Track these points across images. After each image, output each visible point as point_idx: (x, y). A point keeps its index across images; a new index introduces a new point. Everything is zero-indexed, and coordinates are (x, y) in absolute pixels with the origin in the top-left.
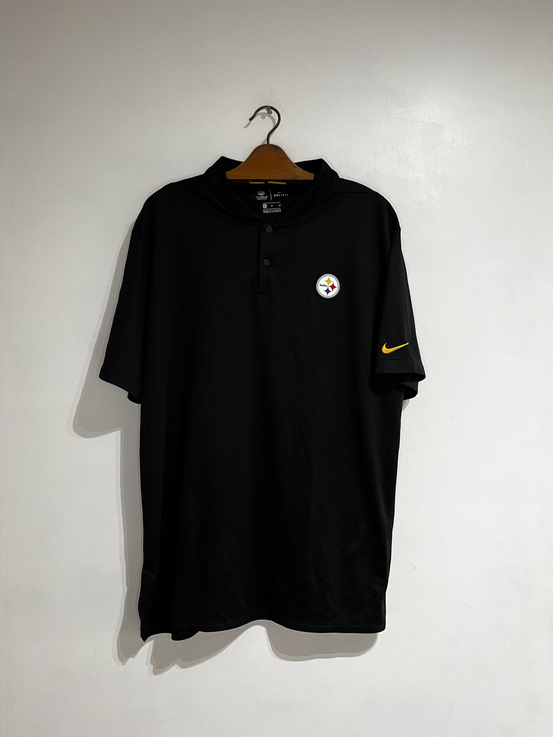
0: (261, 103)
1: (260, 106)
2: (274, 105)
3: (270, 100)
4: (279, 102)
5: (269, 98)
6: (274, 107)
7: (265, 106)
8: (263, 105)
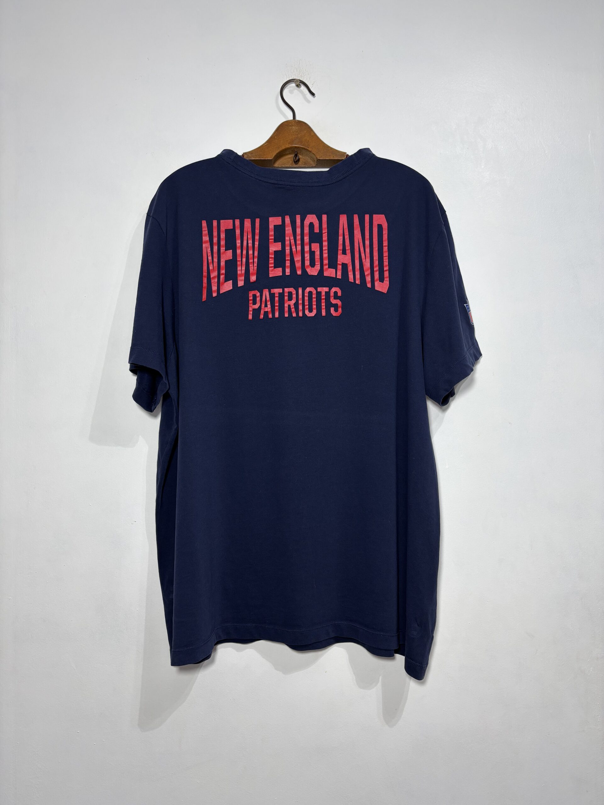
0: (289, 76)
1: (288, 79)
2: (302, 77)
3: (299, 73)
4: (308, 74)
5: (298, 70)
6: (304, 81)
7: (293, 78)
8: (291, 78)
